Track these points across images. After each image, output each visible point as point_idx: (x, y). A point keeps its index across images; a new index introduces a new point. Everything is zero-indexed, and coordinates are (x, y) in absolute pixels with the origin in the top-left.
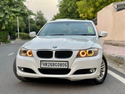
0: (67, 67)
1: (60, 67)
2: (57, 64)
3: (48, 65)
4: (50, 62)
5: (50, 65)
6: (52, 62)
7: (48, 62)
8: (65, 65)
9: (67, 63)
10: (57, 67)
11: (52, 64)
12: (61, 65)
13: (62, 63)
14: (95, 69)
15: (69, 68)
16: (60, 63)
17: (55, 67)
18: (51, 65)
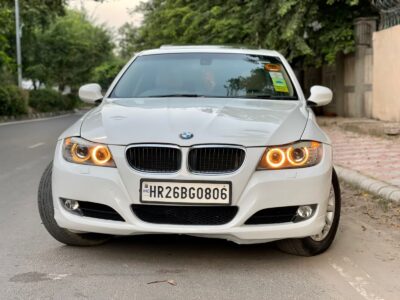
0: (227, 201)
1: (204, 201)
2: (195, 192)
3: (165, 193)
4: (173, 185)
5: (171, 194)
6: (180, 185)
7: (164, 185)
8: (222, 194)
9: (227, 186)
10: (196, 200)
11: (179, 191)
12: (208, 193)
13: (212, 187)
14: (314, 207)
15: (233, 204)
16: (204, 186)
17: (188, 200)
18: (175, 193)
